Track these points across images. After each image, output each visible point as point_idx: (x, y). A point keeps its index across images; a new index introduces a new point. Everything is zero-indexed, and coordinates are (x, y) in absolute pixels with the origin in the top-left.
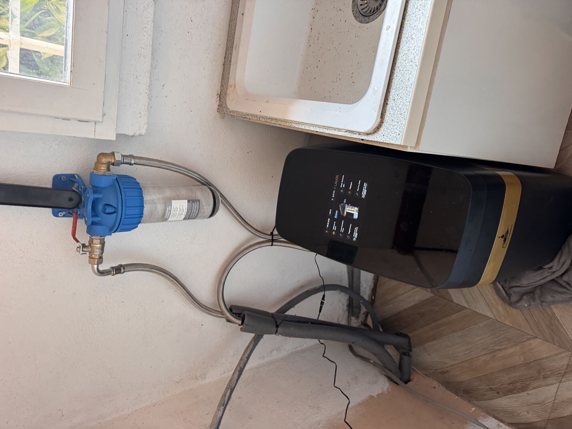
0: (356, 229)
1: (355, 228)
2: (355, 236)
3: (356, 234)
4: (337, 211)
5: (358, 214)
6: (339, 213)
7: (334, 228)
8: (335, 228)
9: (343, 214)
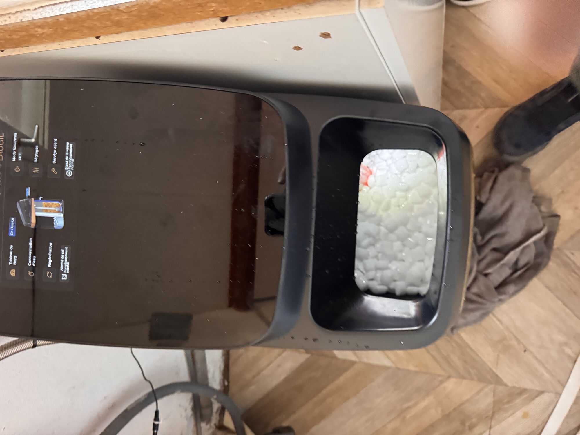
0: (65, 252)
1: (63, 251)
2: (64, 269)
3: (67, 264)
4: (13, 219)
5: (64, 216)
6: (18, 222)
7: (11, 260)
8: (15, 260)
9: (29, 224)
